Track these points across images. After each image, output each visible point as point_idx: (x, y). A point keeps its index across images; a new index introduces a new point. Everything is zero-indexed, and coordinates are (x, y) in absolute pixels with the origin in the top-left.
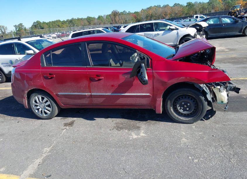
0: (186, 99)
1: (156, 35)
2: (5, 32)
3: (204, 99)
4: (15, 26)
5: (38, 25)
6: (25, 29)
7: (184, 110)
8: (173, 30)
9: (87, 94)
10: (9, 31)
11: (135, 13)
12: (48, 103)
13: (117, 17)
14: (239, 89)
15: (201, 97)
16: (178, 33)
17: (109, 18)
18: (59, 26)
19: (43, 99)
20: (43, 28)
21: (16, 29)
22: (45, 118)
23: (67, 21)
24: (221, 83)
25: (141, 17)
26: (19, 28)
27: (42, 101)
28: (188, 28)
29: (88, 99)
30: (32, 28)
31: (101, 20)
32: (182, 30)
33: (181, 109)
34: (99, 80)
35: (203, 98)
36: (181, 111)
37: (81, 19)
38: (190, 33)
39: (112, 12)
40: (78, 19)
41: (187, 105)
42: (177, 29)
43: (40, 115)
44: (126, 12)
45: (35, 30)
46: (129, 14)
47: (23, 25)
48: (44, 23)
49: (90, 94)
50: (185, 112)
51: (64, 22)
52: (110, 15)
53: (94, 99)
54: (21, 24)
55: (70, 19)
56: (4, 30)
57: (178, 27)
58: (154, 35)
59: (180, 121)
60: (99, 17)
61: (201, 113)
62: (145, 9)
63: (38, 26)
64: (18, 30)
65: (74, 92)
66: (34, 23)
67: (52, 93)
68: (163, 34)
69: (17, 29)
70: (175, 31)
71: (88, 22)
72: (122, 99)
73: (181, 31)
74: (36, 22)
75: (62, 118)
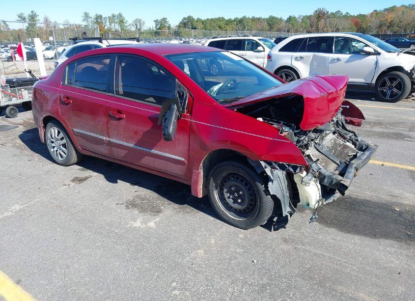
0: (238, 182)
1: (333, 60)
2: (140, 28)
3: (264, 189)
4: (156, 21)
5: (188, 22)
6: (169, 28)
7: (235, 201)
8: (369, 54)
9: (104, 138)
10: (146, 29)
11: (361, 16)
12: (64, 141)
13: (323, 20)
14: (346, 188)
15: (259, 184)
16: (377, 63)
17: (308, 21)
18: (220, 27)
19: (59, 133)
20: (195, 28)
21: (157, 25)
22: (60, 163)
23: (235, 20)
24: (289, 165)
25: (369, 25)
26: (161, 25)
27: (58, 136)
28: (402, 54)
29: (107, 147)
30: (179, 26)
31: (292, 24)
32: (386, 57)
33: (229, 198)
34: (120, 119)
35: (262, 187)
36: (230, 201)
37: (259, 19)
38: (402, 65)
39: (316, 11)
40: (253, 19)
41: (238, 193)
42: (379, 54)
43: (55, 157)
44: (342, 13)
45: (182, 30)
46: (347, 17)
47: (167, 20)
48: (199, 20)
49: (108, 139)
50: (236, 206)
51: (229, 22)
52: (309, 17)
53: (114, 149)
54: (164, 20)
55: (240, 17)
56: (140, 26)
57: (380, 50)
58: (330, 60)
59: (227, 219)
60: (290, 19)
61: (258, 215)
62: (380, 12)
63: (188, 24)
64: (159, 29)
65: (91, 131)
66: (184, 19)
67: (68, 127)
68: (348, 61)
69: (158, 27)
70: (373, 57)
71: (270, 25)
72: (149, 158)
73: (385, 59)
74: (186, 17)
75: (82, 168)
